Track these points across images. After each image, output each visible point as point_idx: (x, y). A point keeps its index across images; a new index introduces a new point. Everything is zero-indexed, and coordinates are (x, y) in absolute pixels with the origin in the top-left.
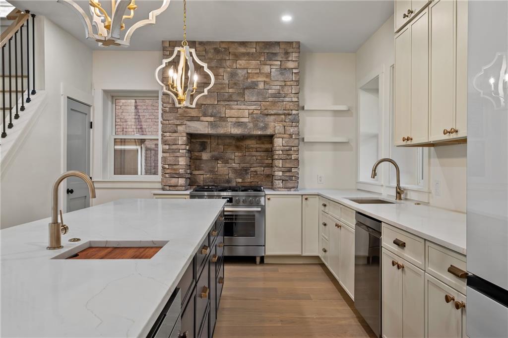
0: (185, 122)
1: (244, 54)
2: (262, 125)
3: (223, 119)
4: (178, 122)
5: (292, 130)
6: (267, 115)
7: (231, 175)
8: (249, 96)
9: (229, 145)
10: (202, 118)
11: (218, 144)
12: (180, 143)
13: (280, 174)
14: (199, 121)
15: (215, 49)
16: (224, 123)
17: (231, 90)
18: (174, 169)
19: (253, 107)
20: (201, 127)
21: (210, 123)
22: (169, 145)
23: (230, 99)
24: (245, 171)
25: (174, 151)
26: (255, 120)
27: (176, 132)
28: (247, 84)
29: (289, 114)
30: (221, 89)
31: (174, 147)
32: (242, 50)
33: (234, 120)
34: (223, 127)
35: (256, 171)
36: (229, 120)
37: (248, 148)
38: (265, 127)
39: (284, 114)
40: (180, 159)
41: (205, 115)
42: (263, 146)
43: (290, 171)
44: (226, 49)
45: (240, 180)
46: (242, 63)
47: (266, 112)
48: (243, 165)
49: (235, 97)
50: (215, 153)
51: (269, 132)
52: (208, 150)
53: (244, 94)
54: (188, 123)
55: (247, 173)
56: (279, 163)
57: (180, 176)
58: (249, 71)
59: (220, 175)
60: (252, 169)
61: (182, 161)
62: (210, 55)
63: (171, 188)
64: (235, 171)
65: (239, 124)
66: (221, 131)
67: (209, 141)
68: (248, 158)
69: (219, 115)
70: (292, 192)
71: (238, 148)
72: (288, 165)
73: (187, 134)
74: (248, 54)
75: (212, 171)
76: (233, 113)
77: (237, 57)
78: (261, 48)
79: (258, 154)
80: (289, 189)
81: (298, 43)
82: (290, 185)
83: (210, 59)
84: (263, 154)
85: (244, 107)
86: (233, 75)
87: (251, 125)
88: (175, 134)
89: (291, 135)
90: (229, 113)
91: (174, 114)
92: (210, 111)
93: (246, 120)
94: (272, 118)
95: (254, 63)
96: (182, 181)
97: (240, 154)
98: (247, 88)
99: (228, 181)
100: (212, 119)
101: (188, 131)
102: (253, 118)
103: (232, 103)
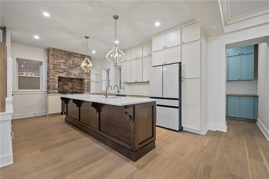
0: (58, 73)
1: (76, 57)
2: (81, 76)
3: (70, 73)
4: (55, 73)
5: (89, 78)
6: (83, 73)
7: (69, 89)
8: (78, 68)
9: (68, 81)
10: (64, 73)
11: (65, 80)
12: (56, 79)
13: (86, 89)
14: (62, 73)
15: (68, 53)
16: (70, 75)
17: (72, 66)
18: (54, 87)
19: (79, 71)
20: (63, 75)
21: (66, 74)
22: (52, 80)
23: (72, 68)
24: (73, 88)
25: (54, 82)
26: (79, 75)
27: (54, 76)
28: (77, 65)
29: (88, 74)
30: (70, 65)
31: (54, 80)
32: (76, 55)
33: (74, 74)
34: (70, 76)
35: (76, 88)
36: (72, 74)
37: (74, 82)
38: (82, 77)
39: (87, 74)
40: (56, 84)
41: (64, 72)
42: (78, 81)
43: (88, 88)
44: (71, 54)
45: (72, 91)
46: (76, 59)
47: (82, 73)
48: (72, 86)
49: (74, 68)
50: (64, 83)
51: (83, 78)
52: (61, 82)
53: (76, 67)
54: (59, 73)
55: (74, 89)
56: (86, 86)
57: (56, 89)
58: (78, 61)
59: (65, 89)
60: (75, 88)
61: (57, 85)
62: (66, 55)
63: (53, 93)
64: (70, 88)
65: (75, 75)
66: (70, 77)
67: (62, 79)
68: (74, 85)
69: (69, 72)
70: (89, 93)
71: (71, 82)
72: (88, 86)
73: (58, 77)
74: (78, 57)
75: (63, 88)
76: (73, 72)
77: (75, 57)
78: (81, 56)
79: (77, 83)
80: (88, 92)
81: (90, 57)
82: (88, 91)
83: (66, 56)
84: (78, 83)
85: (76, 71)
86: (73, 62)
87: (78, 76)
88: (54, 77)
89: (89, 79)
90: (72, 72)
91: (54, 71)
92: (66, 71)
93: (77, 74)
94: (84, 74)
95: (79, 59)
96: (57, 91)
97: (72, 83)
98: (77, 66)
99: (68, 91)
100: (67, 73)
101: (59, 76)
102: (79, 74)
103: (73, 69)
